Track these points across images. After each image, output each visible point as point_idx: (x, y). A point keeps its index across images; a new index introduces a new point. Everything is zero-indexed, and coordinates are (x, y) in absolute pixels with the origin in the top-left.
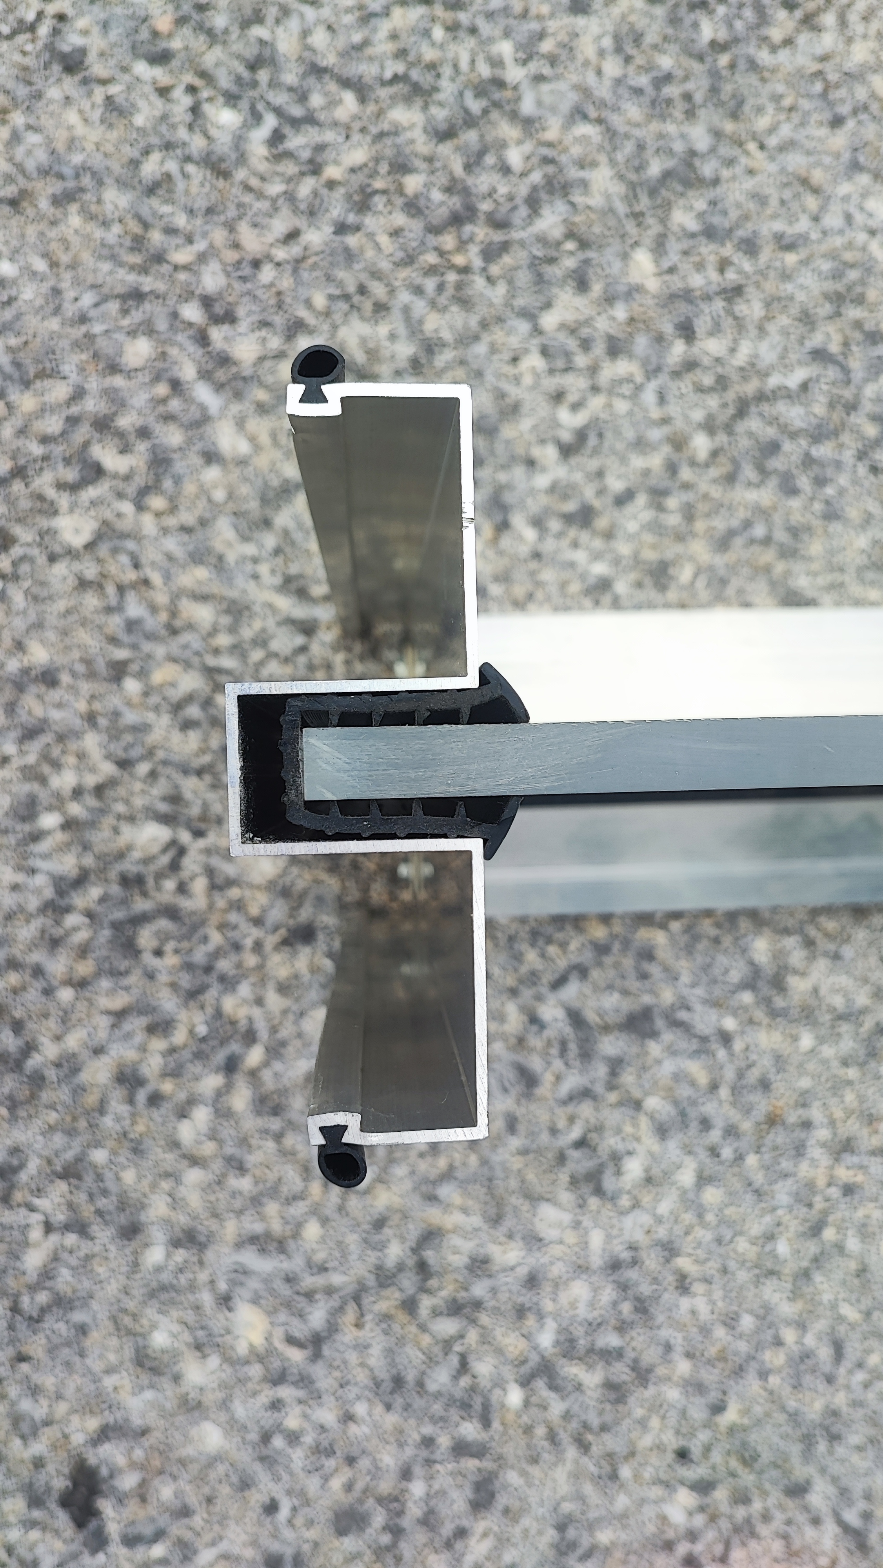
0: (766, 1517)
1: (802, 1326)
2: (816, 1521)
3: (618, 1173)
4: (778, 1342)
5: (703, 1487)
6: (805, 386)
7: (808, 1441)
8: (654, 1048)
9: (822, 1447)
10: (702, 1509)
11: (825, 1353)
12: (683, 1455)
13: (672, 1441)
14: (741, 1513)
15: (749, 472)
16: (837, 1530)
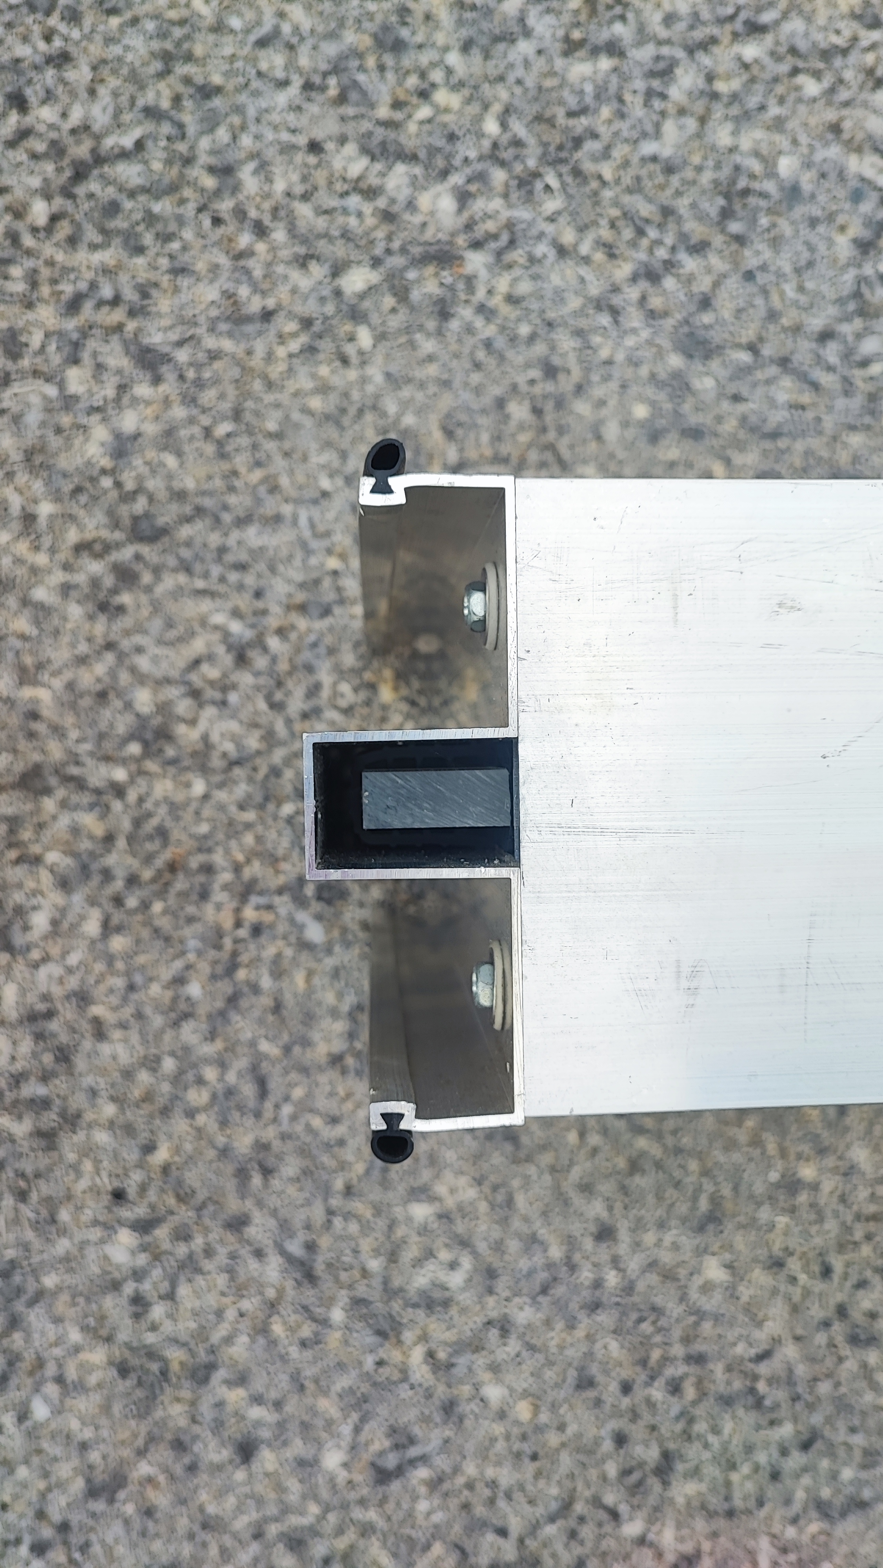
0: (209, 1252)
1: (222, 1065)
2: (259, 1254)
3: (26, 928)
4: (200, 1081)
5: (143, 1227)
6: (139, 145)
7: (242, 1175)
8: (49, 804)
9: (257, 1180)
10: (144, 1248)
11: (248, 1090)
12: (119, 1196)
13: (106, 1183)
14: (182, 1250)
15: (91, 234)
16: (280, 1260)
